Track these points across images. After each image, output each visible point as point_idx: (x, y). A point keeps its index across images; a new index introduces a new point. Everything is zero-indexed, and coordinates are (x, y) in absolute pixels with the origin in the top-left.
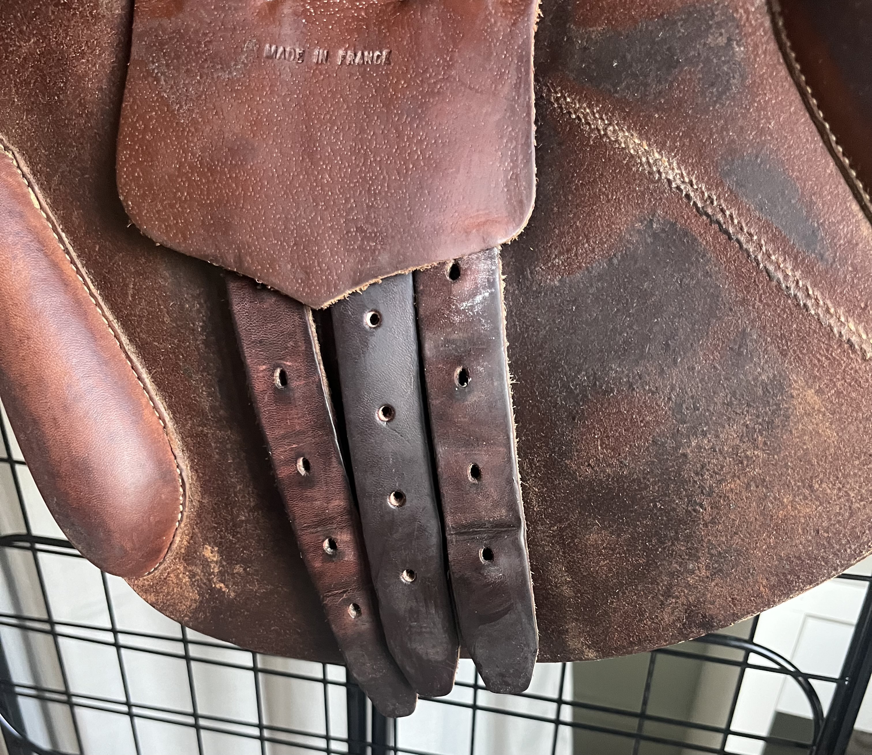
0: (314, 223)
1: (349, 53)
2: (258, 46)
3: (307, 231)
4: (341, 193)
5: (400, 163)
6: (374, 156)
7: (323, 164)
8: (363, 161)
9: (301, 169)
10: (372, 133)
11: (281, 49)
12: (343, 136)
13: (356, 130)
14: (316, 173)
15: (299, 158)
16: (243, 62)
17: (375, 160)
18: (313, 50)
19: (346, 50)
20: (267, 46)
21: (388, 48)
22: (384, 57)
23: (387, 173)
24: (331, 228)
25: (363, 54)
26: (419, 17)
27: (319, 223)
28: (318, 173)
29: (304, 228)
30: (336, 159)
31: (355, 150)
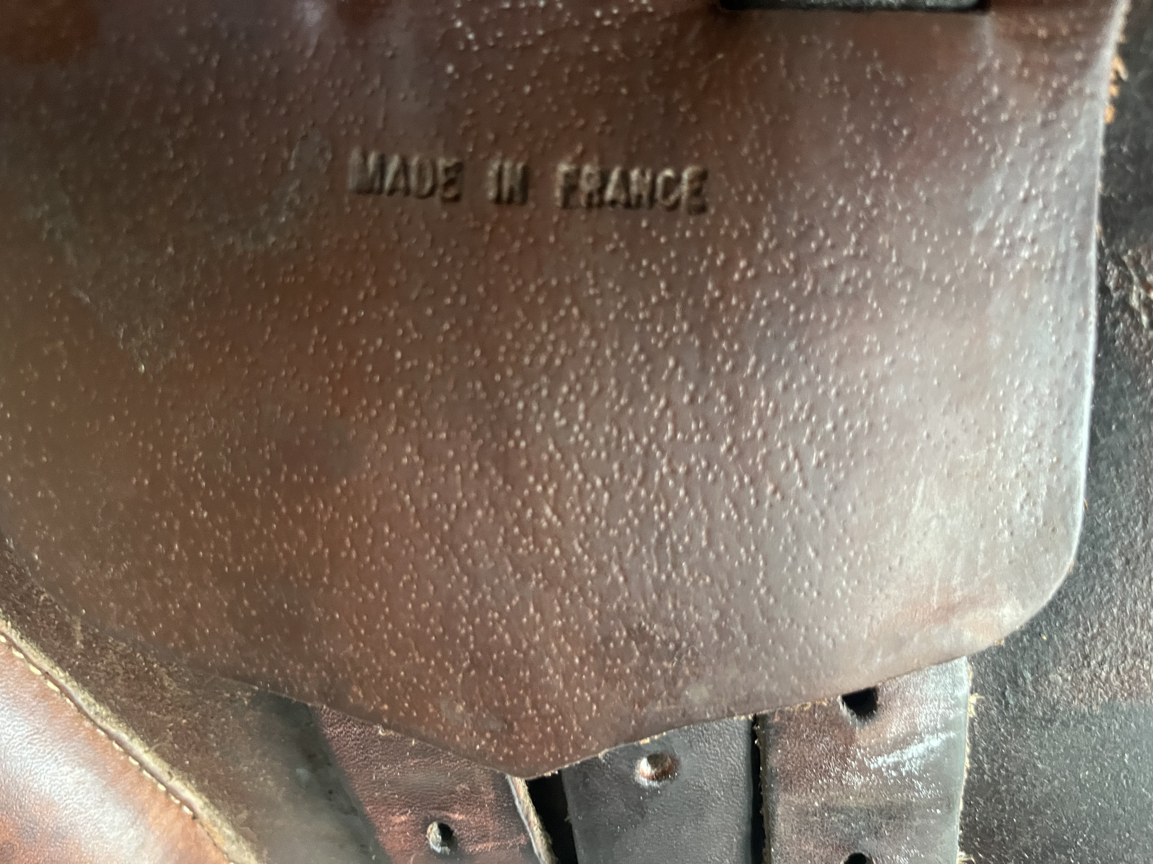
0: (520, 619)
1: (587, 169)
2: (329, 156)
3: (501, 637)
4: (585, 551)
5: (741, 479)
6: (670, 462)
7: (536, 481)
8: (640, 473)
9: (478, 492)
10: (662, 402)
11: (393, 165)
12: (586, 411)
13: (619, 397)
14: (519, 503)
15: (470, 466)
16: (291, 203)
17: (673, 472)
18: (484, 165)
19: (579, 161)
20: (355, 156)
21: (696, 162)
22: (685, 188)
23: (705, 503)
24: (564, 630)
25: (625, 177)
26: (784, 73)
27: (532, 619)
28: (524, 504)
29: (494, 631)
30: (569, 467)
31: (619, 446)
